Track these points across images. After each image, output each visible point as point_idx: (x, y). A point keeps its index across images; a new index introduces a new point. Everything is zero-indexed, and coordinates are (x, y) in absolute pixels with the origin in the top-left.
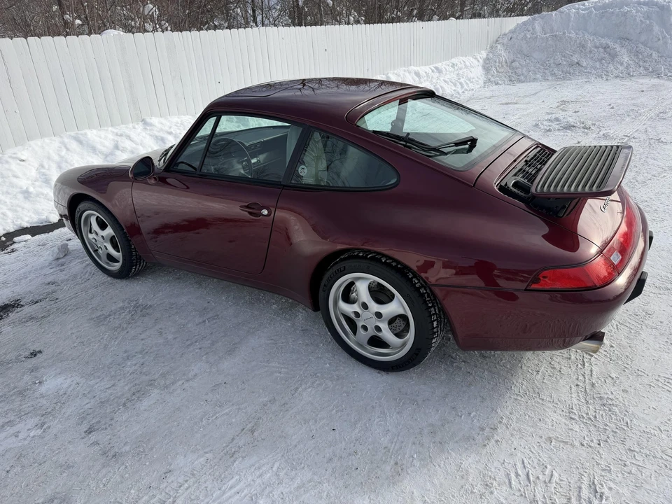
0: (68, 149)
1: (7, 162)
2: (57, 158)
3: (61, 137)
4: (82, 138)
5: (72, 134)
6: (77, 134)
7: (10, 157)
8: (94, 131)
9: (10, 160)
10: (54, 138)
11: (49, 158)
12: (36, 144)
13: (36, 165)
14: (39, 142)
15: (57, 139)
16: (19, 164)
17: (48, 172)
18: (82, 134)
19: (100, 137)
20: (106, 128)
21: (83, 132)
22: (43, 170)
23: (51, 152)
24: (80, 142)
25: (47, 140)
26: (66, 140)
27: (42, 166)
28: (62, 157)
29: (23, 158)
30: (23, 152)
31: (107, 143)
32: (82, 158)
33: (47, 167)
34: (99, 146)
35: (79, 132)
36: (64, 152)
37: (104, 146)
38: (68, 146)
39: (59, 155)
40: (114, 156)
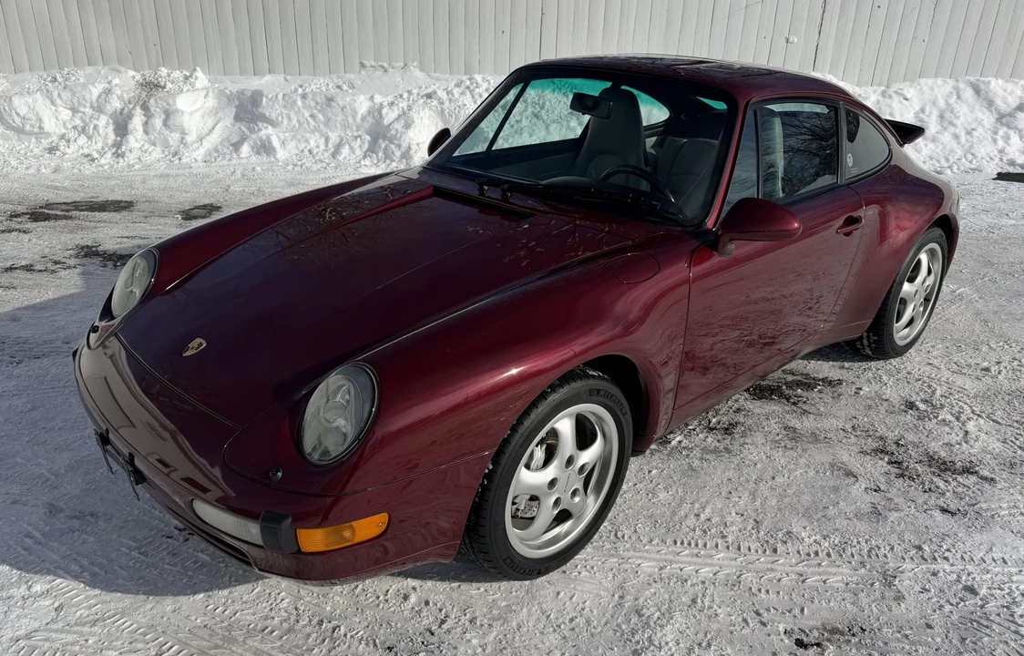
0: (959, 97)
1: (890, 97)
2: (942, 104)
3: (957, 81)
4: (982, 86)
5: (972, 79)
6: (977, 80)
7: (896, 92)
8: (1000, 81)
9: (894, 95)
10: (948, 80)
11: (934, 103)
12: (926, 83)
13: (917, 108)
14: (930, 82)
15: (952, 83)
16: (900, 102)
17: (926, 119)
18: (984, 82)
19: (1005, 91)
20: (1016, 80)
21: (986, 79)
22: (922, 116)
23: (939, 96)
24: (977, 91)
25: (939, 81)
26: (962, 85)
27: (923, 110)
28: (948, 104)
29: (908, 96)
30: (910, 90)
31: (1010, 100)
32: (971, 112)
33: (927, 113)
34: (999, 102)
35: (982, 79)
36: (953, 100)
37: (1005, 103)
38: (961, 93)
39: (946, 101)
40: (1012, 119)
